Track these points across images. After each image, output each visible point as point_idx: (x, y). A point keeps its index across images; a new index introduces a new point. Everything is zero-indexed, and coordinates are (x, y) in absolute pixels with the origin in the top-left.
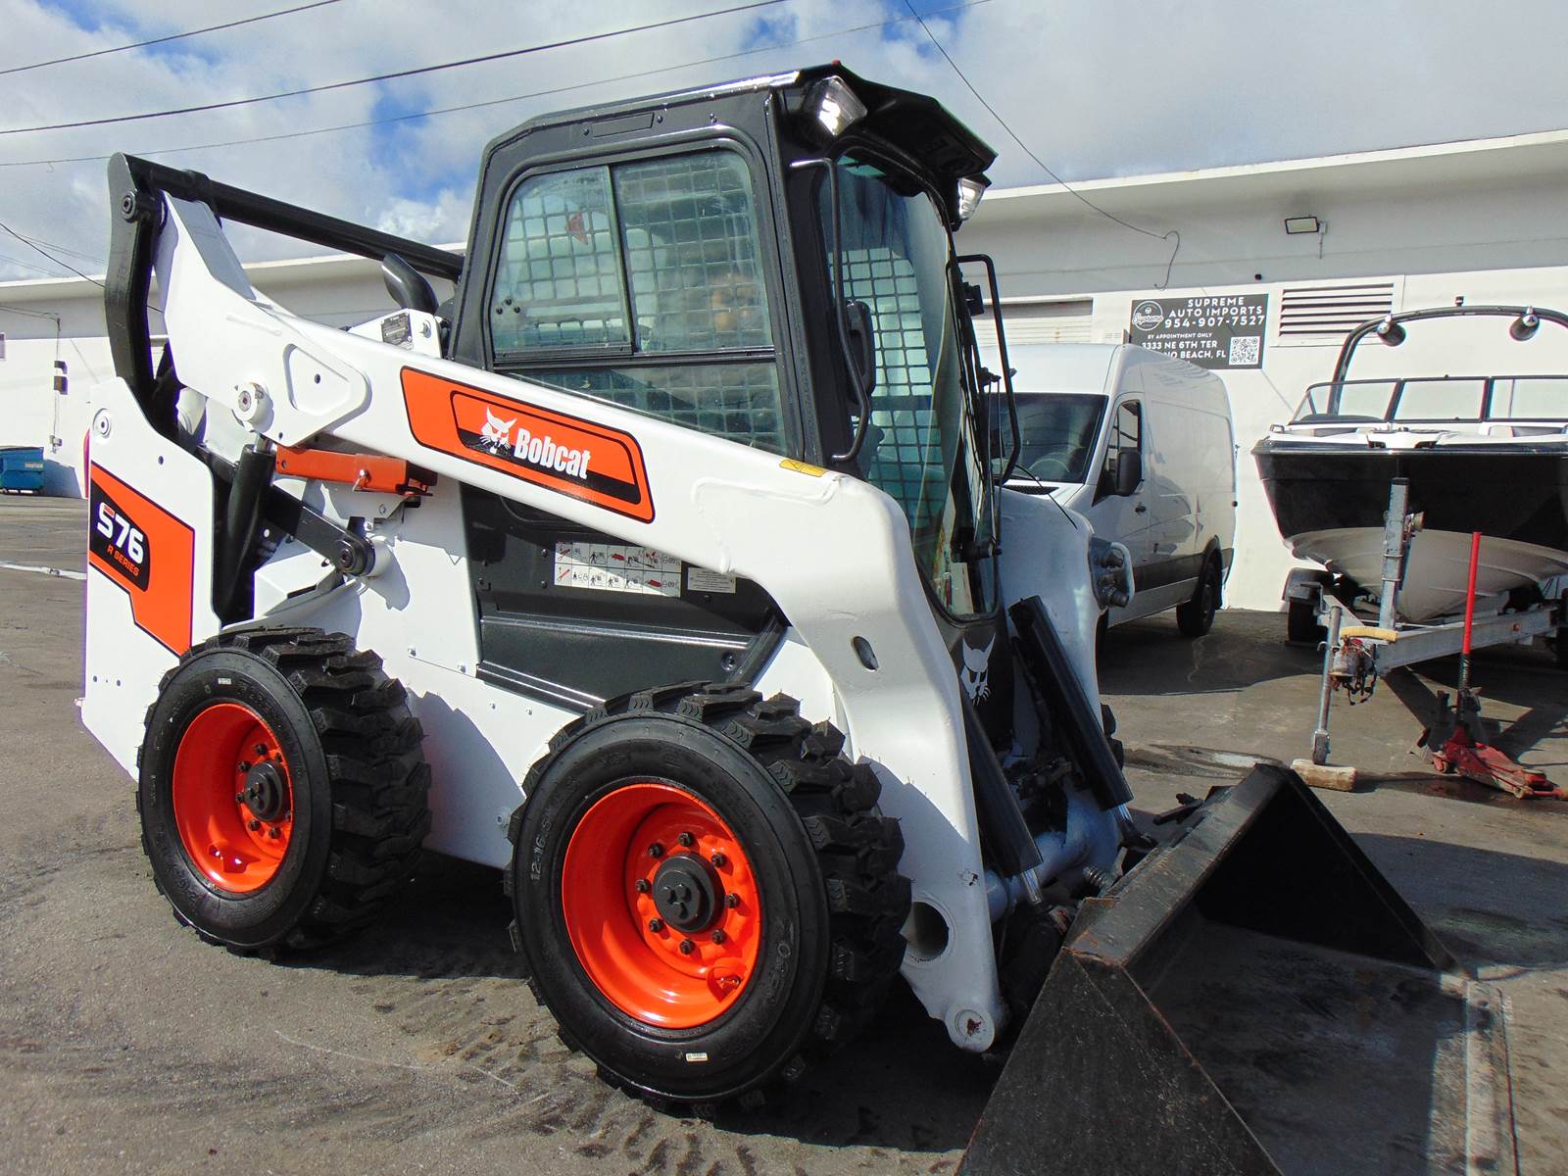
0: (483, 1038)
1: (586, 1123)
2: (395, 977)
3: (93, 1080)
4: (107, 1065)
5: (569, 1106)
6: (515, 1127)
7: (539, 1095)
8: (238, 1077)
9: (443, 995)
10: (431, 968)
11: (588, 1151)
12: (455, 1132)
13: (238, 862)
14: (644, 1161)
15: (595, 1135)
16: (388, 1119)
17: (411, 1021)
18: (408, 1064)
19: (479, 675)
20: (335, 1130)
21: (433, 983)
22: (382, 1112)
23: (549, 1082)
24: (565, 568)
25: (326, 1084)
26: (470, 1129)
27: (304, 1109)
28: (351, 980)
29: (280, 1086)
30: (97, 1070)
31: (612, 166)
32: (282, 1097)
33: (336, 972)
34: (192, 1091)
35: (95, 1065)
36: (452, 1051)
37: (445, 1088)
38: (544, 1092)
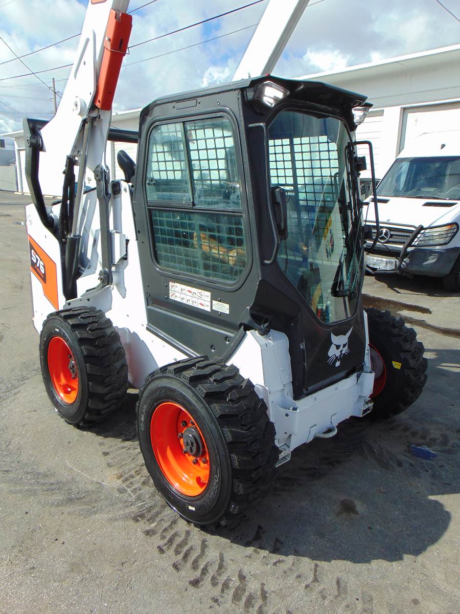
0: (133, 472)
1: (152, 520)
2: (115, 439)
3: (4, 475)
4: (10, 469)
5: (149, 510)
6: (126, 517)
7: (141, 502)
8: (47, 480)
9: (127, 449)
10: (129, 435)
11: (148, 533)
12: (105, 516)
13: (69, 390)
14: (165, 541)
15: (153, 525)
16: (87, 507)
17: (112, 461)
18: (103, 481)
19: (147, 329)
20: (67, 509)
21: (127, 443)
22: (86, 504)
23: (147, 497)
24: (173, 293)
25: (73, 487)
26: (111, 516)
27: (61, 498)
28: (100, 439)
29: (59, 486)
30: (7, 471)
31: (184, 123)
32: (57, 491)
33: (95, 435)
34: (31, 485)
35: (7, 469)
36: (119, 478)
37: (110, 494)
38: (143, 501)
